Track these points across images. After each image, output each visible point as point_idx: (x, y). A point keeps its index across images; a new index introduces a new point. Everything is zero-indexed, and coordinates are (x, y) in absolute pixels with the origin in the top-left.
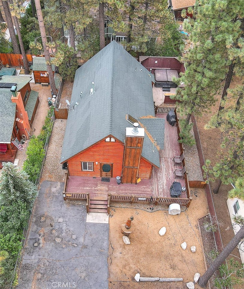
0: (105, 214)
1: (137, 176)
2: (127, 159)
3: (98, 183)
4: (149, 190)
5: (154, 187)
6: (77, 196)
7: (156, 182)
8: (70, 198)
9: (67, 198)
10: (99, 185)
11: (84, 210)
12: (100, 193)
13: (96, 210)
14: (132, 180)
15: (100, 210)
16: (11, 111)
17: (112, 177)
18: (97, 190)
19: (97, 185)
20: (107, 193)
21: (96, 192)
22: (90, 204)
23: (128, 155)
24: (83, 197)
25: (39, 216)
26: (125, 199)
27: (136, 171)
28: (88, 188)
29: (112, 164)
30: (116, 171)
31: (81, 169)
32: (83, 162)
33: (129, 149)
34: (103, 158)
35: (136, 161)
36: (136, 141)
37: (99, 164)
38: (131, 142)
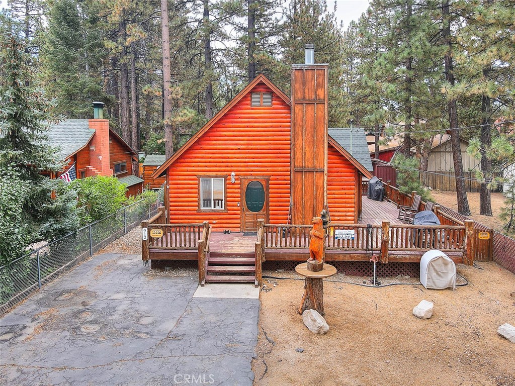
0: (250, 286)
3: (235, 237)
10: (237, 239)
13: (225, 277)
15: (235, 277)
19: (231, 239)
23: (300, 130)
25: (58, 292)
27: (320, 183)
29: (268, 180)
30: (275, 206)
31: (197, 203)
32: (203, 176)
33: (300, 107)
34: (247, 160)
35: (318, 146)
36: (312, 79)
37: (238, 184)
38: (304, 84)
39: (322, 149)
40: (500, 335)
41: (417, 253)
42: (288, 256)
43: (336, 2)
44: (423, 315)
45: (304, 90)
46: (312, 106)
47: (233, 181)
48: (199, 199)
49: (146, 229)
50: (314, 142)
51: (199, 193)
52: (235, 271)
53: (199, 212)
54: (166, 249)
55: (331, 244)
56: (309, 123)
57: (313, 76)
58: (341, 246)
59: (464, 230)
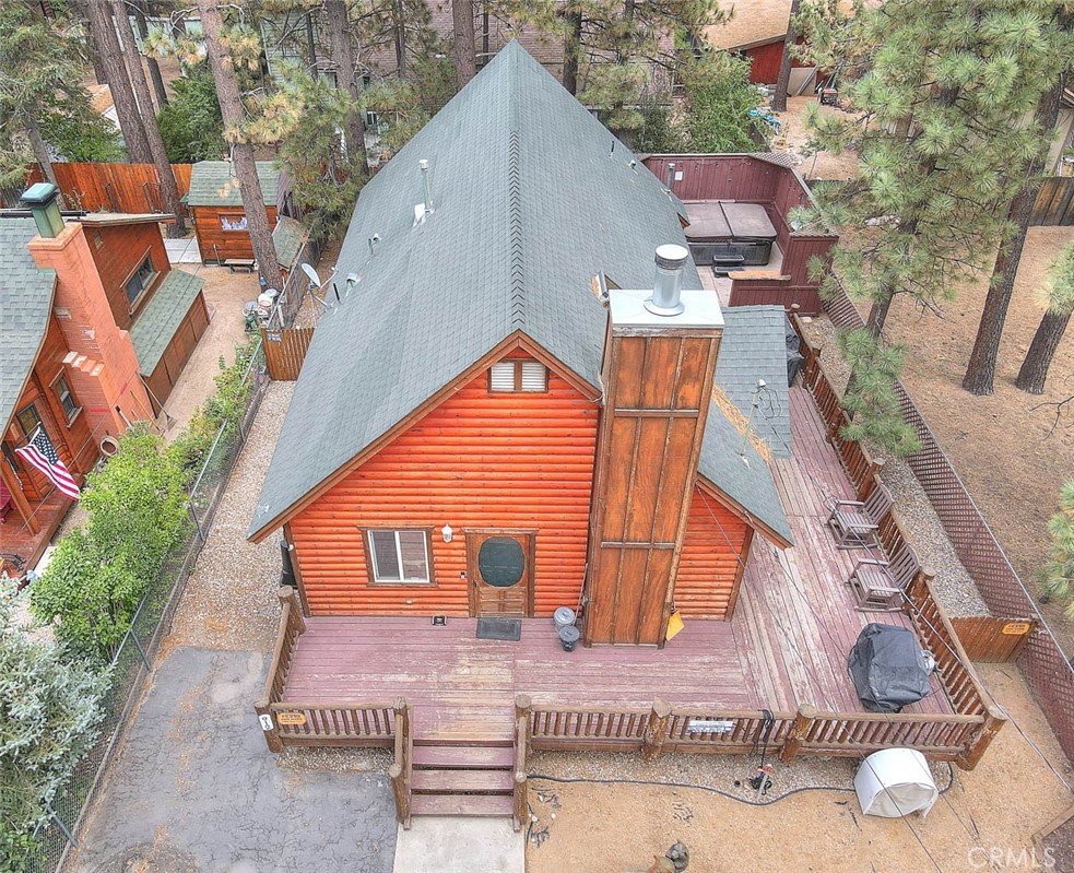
0: (503, 827)
1: (668, 600)
2: (617, 497)
3: (460, 647)
4: (736, 675)
5: (756, 657)
6: (341, 724)
7: (764, 632)
8: (303, 734)
9: (282, 734)
10: (464, 660)
11: (383, 803)
12: (472, 701)
13: (452, 803)
14: (638, 623)
15: (472, 804)
16: (30, 306)
17: (530, 613)
18: (456, 687)
19: (452, 659)
20: (507, 702)
21: (449, 698)
22: (417, 767)
23: (622, 469)
24: (372, 725)
25: (116, 857)
26: (614, 730)
27: (662, 566)
28: (402, 678)
29: (531, 536)
31: (365, 573)
32: (373, 528)
33: (627, 423)
35: (665, 502)
36: (671, 360)
37: (461, 541)
38: (644, 372)
39: (674, 509)
45: (643, 385)
46: (663, 422)
48: (369, 566)
49: (268, 716)
50: (657, 495)
51: (367, 556)
53: (372, 586)
55: (677, 736)
56: (649, 458)
57: (674, 353)
58: (696, 740)
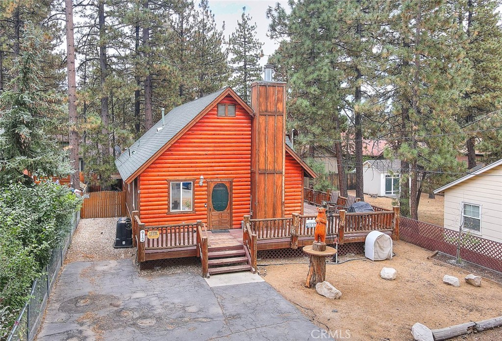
2: (262, 149)
14: (274, 214)
17: (231, 226)
23: (263, 137)
29: (231, 182)
30: (238, 205)
31: (167, 206)
32: (173, 181)
33: (263, 117)
34: (213, 164)
35: (277, 152)
36: (273, 94)
37: (205, 187)
38: (267, 98)
39: (280, 154)
40: (446, 283)
41: (362, 234)
42: (268, 245)
43: (224, 22)
44: (391, 277)
45: (267, 103)
46: (274, 117)
47: (201, 184)
48: (169, 202)
49: (144, 231)
50: (275, 149)
51: (169, 197)
52: (231, 262)
53: (169, 214)
54: (162, 249)
55: (302, 233)
56: (271, 132)
57: (274, 92)
58: (310, 234)
59: (393, 214)
